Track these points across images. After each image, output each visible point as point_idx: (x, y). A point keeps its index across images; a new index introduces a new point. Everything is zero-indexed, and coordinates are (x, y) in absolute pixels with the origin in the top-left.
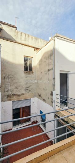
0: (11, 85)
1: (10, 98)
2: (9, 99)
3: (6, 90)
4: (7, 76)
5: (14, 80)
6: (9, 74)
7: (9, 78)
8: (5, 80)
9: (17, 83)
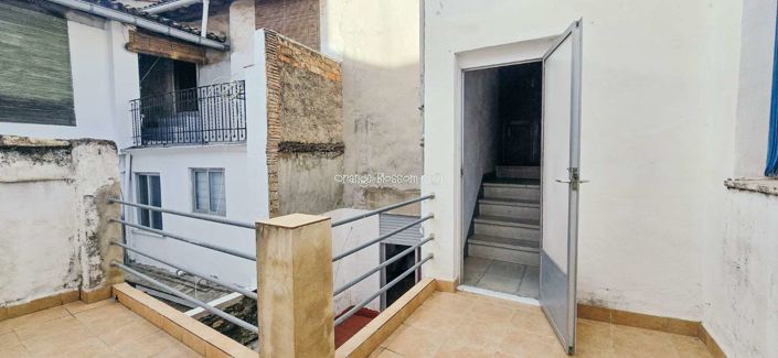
0: (374, 154)
1: (373, 198)
2: (369, 201)
3: (362, 169)
4: (363, 122)
5: (385, 132)
6: (370, 112)
7: (369, 126)
8: (358, 133)
9: (394, 143)
